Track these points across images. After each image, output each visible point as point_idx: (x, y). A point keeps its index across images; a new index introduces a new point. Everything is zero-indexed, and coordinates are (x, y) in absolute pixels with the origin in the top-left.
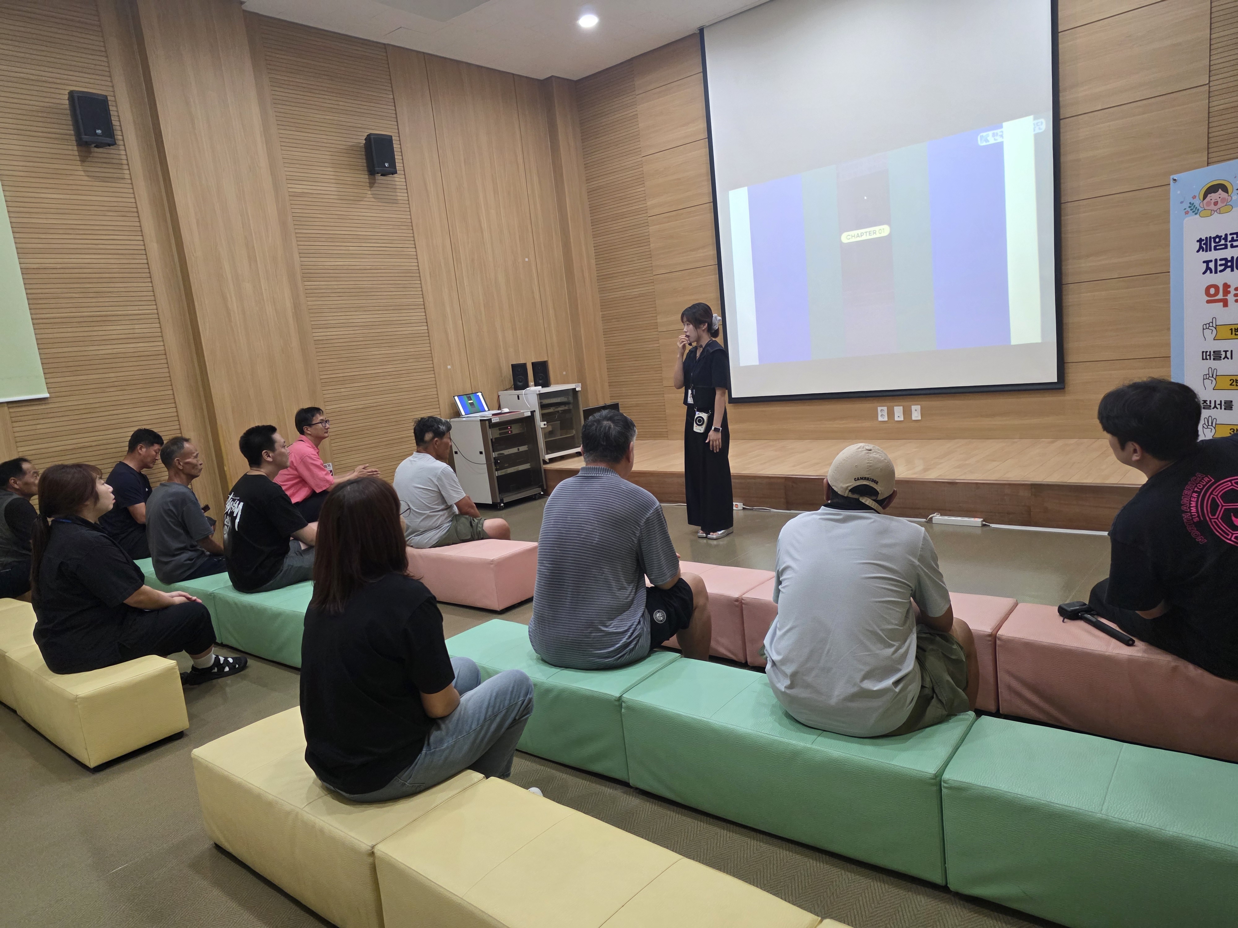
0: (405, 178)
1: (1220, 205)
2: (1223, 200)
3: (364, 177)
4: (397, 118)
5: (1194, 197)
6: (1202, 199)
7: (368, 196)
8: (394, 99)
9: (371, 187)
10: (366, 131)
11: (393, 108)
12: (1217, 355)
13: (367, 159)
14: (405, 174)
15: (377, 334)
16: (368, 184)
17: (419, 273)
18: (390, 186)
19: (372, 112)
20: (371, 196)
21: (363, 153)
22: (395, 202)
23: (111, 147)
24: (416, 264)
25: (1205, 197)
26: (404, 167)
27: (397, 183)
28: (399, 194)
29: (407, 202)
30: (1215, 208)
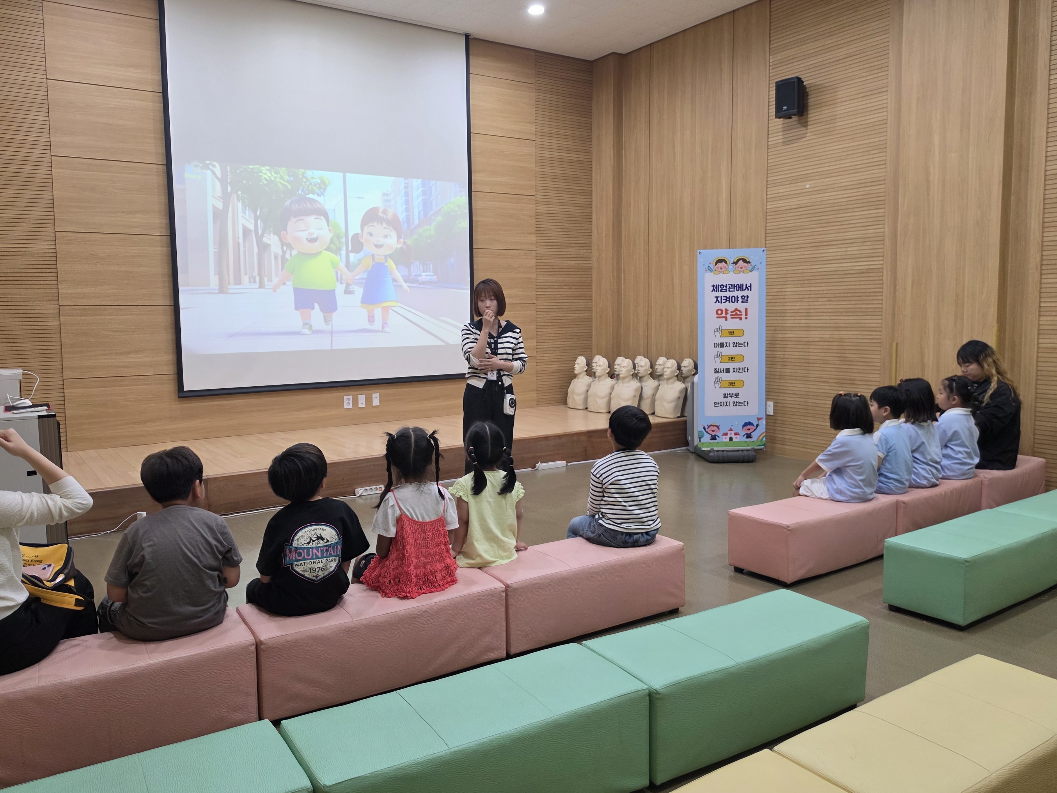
1: (723, 269)
2: (725, 267)
5: (710, 263)
6: (714, 265)
12: (722, 345)
25: (716, 264)
30: (721, 271)
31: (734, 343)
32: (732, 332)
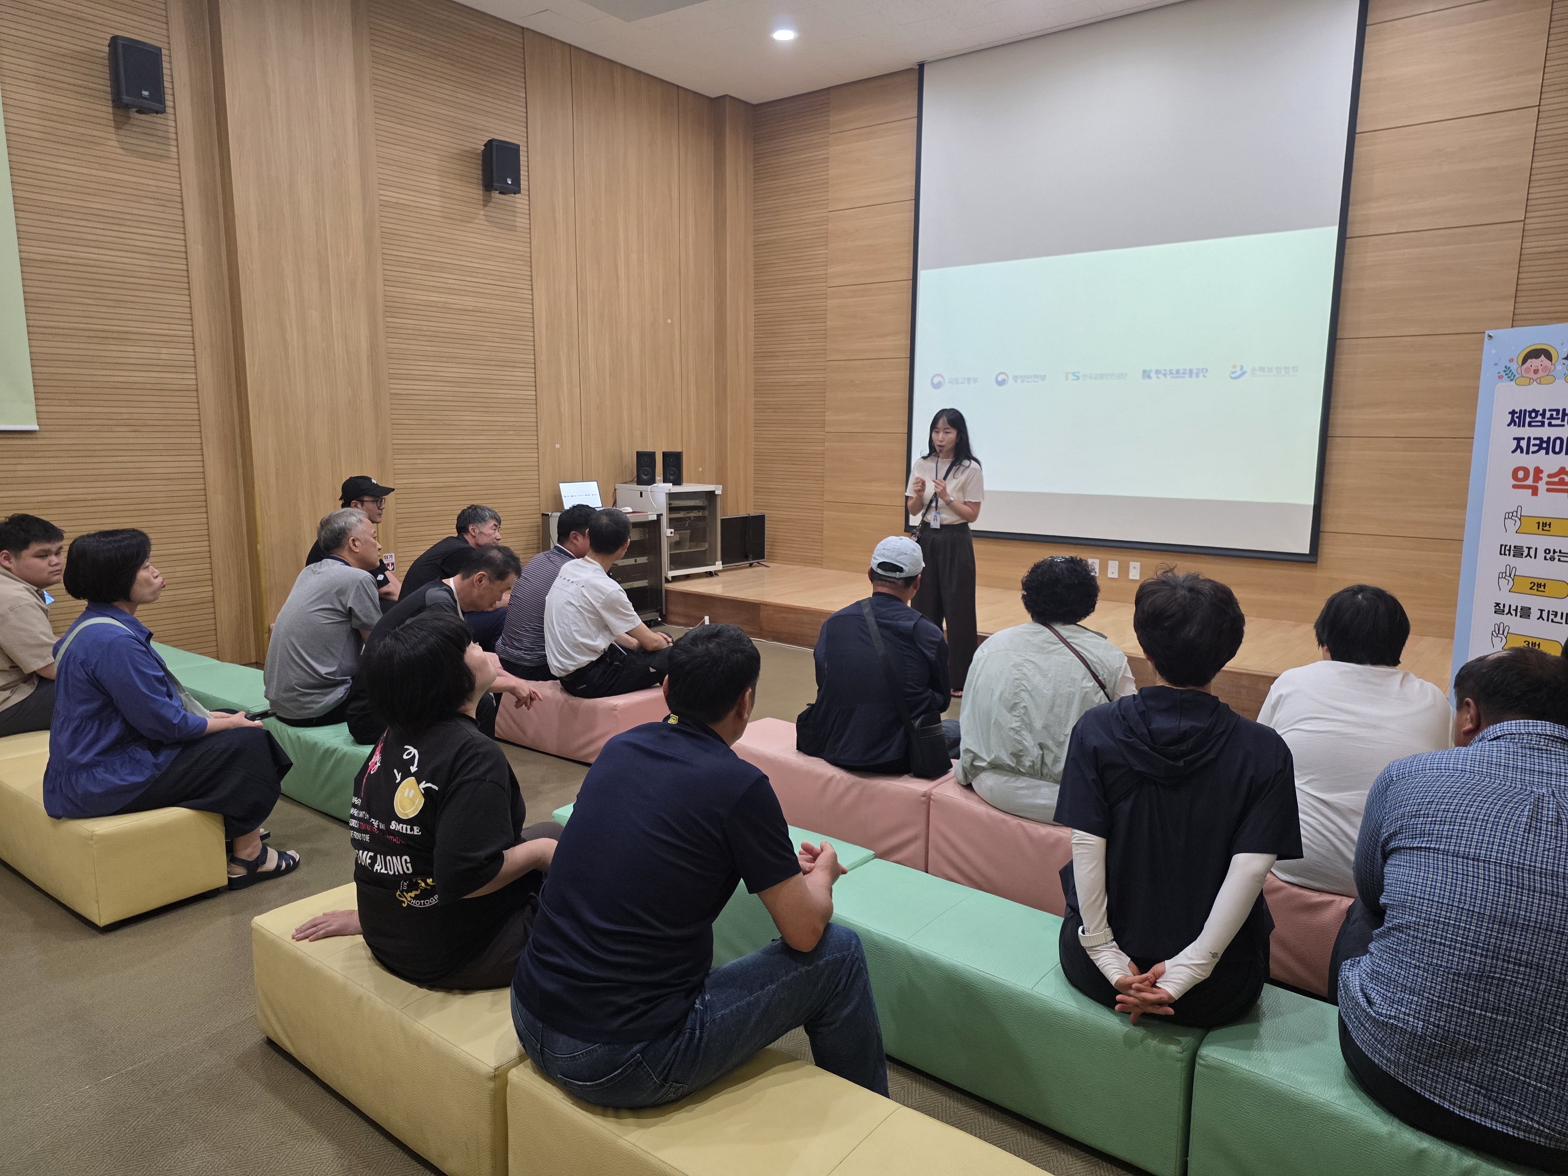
0: (529, 200)
1: (1540, 374)
2: (1545, 369)
3: (478, 192)
4: (527, 123)
5: (1511, 360)
6: (1520, 362)
7: (480, 217)
8: (526, 98)
9: (485, 206)
10: (487, 134)
11: (524, 110)
12: (1518, 552)
13: (484, 171)
14: (529, 196)
15: (471, 395)
16: (482, 203)
17: (533, 323)
18: (509, 208)
19: (497, 112)
20: (483, 217)
21: (480, 162)
22: (513, 228)
23: (159, 115)
24: (531, 311)
25: (1524, 361)
26: (529, 186)
27: (518, 205)
28: (518, 219)
29: (528, 231)
30: (1535, 376)
31: (1547, 551)
32: (1544, 524)
